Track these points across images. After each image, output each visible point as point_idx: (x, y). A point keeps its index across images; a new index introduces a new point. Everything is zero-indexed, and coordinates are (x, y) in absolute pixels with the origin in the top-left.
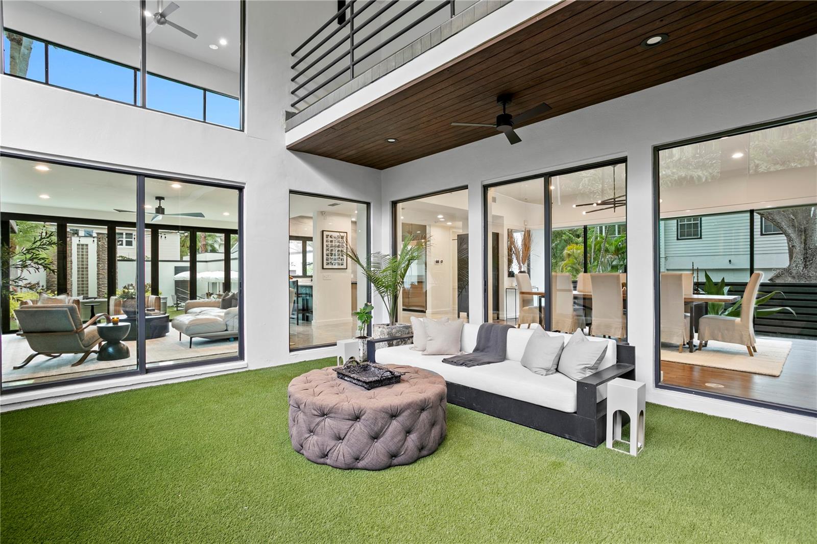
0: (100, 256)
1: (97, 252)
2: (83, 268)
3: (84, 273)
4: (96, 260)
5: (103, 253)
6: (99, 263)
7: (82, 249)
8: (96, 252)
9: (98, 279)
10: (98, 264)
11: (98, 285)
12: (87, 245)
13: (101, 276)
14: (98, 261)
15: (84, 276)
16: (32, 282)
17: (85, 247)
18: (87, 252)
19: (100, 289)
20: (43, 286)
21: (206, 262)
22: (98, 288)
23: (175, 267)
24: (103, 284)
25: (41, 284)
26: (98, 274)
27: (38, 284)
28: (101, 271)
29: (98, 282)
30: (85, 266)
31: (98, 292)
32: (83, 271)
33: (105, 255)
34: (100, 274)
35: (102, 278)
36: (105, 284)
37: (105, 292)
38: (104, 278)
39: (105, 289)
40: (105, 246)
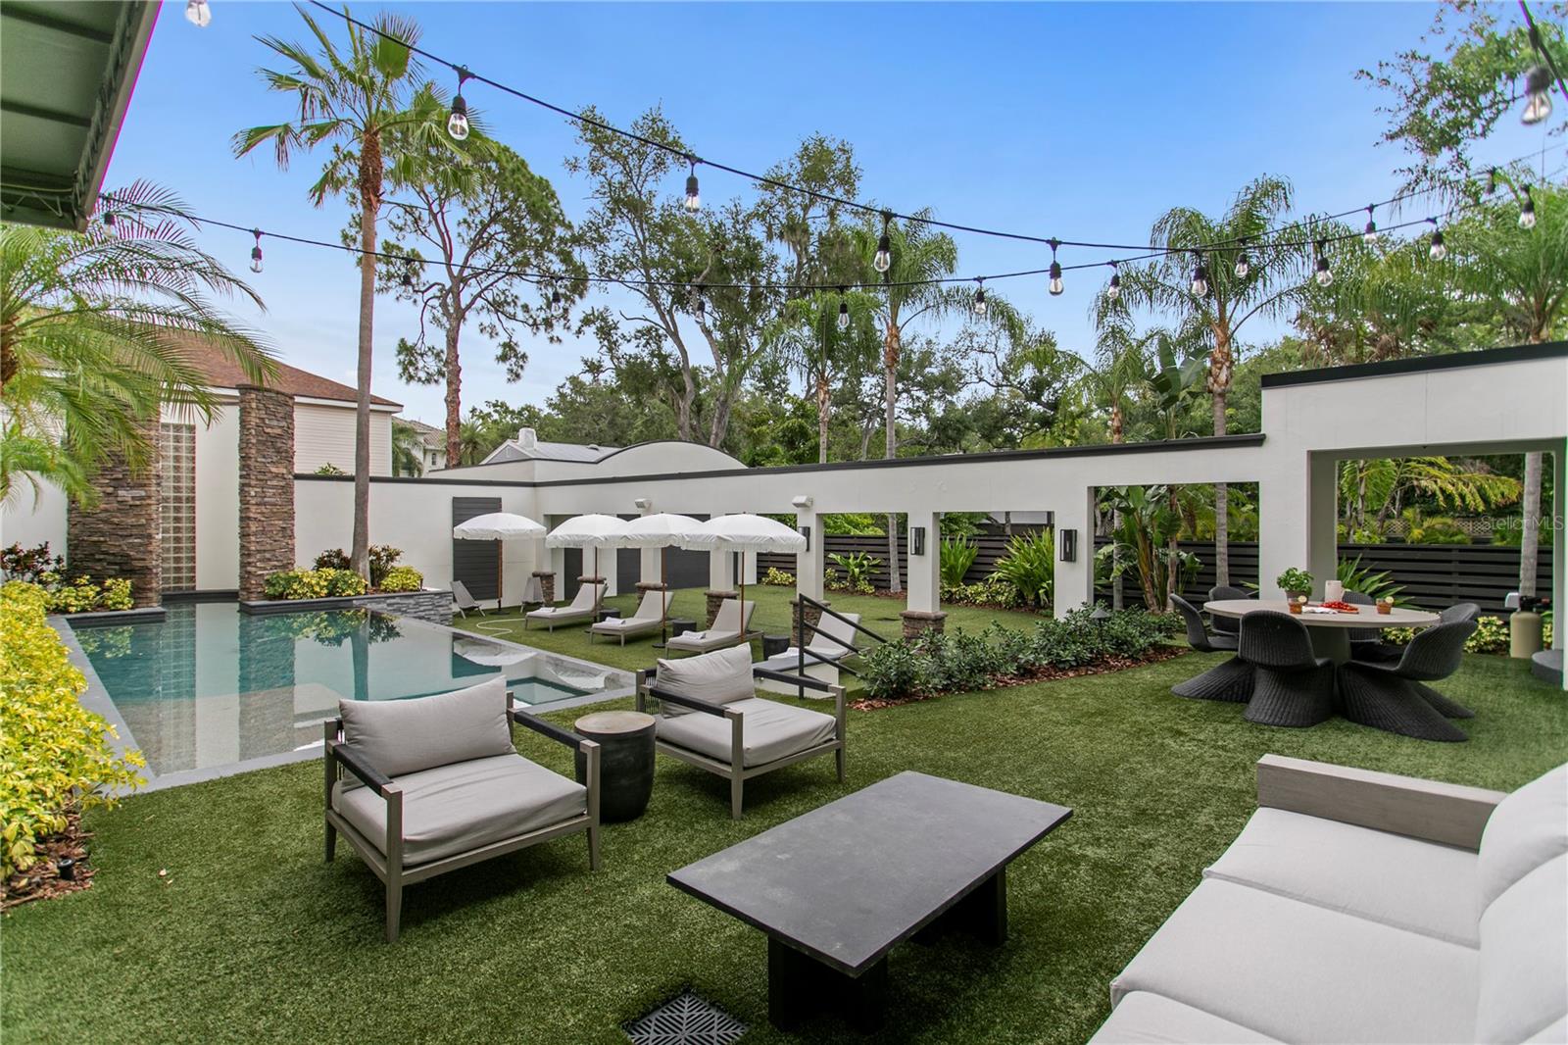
0: (252, 463)
1: (241, 449)
3: (184, 514)
4: (238, 473)
5: (258, 451)
6: (249, 485)
8: (237, 449)
9: (244, 535)
10: (243, 486)
11: (242, 555)
12: (190, 428)
13: (253, 527)
14: (241, 477)
15: (183, 525)
16: (20, 547)
17: (185, 434)
18: (193, 450)
19: (249, 569)
20: (59, 560)
21: (534, 485)
22: (243, 565)
23: (455, 500)
24: (259, 551)
25: (53, 555)
26: (242, 519)
27: (43, 552)
28: (253, 509)
29: (242, 547)
30: (184, 495)
31: (241, 578)
32: (177, 509)
33: (264, 457)
34: (249, 518)
35: (255, 534)
36: (265, 551)
37: (266, 578)
38: (263, 532)
39: (265, 569)
40: (268, 430)
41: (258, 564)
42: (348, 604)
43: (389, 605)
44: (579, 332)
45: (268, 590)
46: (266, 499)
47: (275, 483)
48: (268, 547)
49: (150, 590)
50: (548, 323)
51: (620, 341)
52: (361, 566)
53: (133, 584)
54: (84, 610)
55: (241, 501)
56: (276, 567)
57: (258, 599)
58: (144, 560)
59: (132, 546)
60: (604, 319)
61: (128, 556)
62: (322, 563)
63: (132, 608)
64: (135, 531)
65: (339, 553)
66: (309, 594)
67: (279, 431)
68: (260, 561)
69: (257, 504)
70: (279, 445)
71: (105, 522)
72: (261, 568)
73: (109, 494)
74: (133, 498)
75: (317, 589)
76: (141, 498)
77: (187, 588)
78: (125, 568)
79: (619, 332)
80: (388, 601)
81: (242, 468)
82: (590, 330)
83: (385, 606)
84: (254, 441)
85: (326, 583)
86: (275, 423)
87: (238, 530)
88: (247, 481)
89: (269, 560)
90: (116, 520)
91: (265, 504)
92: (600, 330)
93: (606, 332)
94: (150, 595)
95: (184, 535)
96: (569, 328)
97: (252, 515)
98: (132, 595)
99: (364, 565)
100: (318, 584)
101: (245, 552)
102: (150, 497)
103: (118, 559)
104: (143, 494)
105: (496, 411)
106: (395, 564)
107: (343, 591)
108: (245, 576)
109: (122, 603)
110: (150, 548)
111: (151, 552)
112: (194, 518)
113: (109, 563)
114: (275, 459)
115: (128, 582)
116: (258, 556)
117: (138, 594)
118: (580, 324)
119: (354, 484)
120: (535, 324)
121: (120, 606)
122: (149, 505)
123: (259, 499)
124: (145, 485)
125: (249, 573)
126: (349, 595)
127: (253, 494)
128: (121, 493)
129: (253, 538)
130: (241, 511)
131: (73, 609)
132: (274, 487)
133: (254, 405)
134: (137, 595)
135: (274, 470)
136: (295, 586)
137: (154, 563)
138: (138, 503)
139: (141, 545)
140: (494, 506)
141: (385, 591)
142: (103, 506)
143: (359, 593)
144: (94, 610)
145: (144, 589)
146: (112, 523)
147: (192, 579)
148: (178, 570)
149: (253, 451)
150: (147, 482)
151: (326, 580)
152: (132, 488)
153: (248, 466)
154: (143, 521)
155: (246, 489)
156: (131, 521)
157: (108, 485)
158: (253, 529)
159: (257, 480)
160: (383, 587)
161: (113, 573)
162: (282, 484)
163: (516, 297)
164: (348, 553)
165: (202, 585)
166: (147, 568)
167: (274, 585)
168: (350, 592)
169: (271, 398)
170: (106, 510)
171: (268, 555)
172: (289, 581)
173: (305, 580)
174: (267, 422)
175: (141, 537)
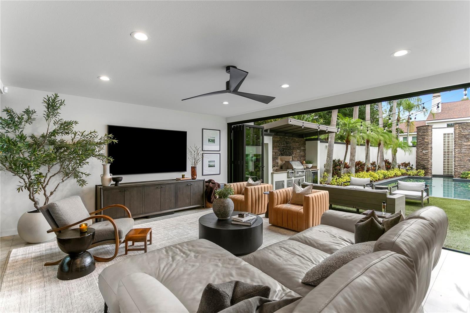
2: (448, 152)
3: (450, 156)
5: (459, 139)
7: (448, 137)
9: (455, 161)
11: (454, 166)
12: (452, 134)
14: (454, 146)
19: (455, 170)
20: (412, 165)
24: (459, 165)
27: (409, 163)
28: (457, 154)
29: (454, 164)
33: (461, 141)
34: (456, 157)
35: (458, 161)
36: (461, 165)
37: (461, 173)
38: (461, 160)
39: (461, 170)
40: (462, 133)
41: (458, 169)
46: (461, 152)
48: (463, 164)
54: (414, 175)
55: (454, 152)
56: (466, 170)
57: (459, 178)
58: (427, 166)
59: (425, 163)
61: (424, 165)
63: (424, 176)
64: (426, 160)
67: (466, 133)
68: (459, 168)
69: (458, 153)
70: (467, 137)
71: (421, 157)
72: (459, 170)
73: (421, 152)
74: (426, 152)
76: (427, 152)
78: (424, 167)
84: (458, 137)
90: (422, 157)
91: (462, 153)
94: (429, 174)
98: (425, 173)
101: (456, 166)
102: (429, 152)
103: (423, 166)
104: (427, 151)
109: (421, 175)
110: (429, 163)
113: (421, 166)
114: (466, 141)
115: (424, 171)
116: (459, 167)
117: (426, 174)
121: (421, 176)
122: (429, 154)
123: (459, 152)
124: (428, 150)
125: (455, 171)
128: (423, 151)
131: (411, 175)
132: (465, 148)
135: (464, 144)
137: (430, 167)
138: (426, 153)
139: (427, 163)
142: (420, 154)
144: (416, 176)
145: (427, 173)
146: (422, 158)
148: (448, 169)
149: (457, 139)
152: (425, 150)
153: (457, 143)
154: (427, 157)
155: (455, 149)
156: (425, 157)
157: (421, 150)
158: (457, 160)
159: (458, 147)
161: (421, 168)
166: (428, 168)
167: (463, 175)
169: (464, 125)
170: (421, 155)
171: (462, 167)
174: (462, 131)
175: (427, 161)
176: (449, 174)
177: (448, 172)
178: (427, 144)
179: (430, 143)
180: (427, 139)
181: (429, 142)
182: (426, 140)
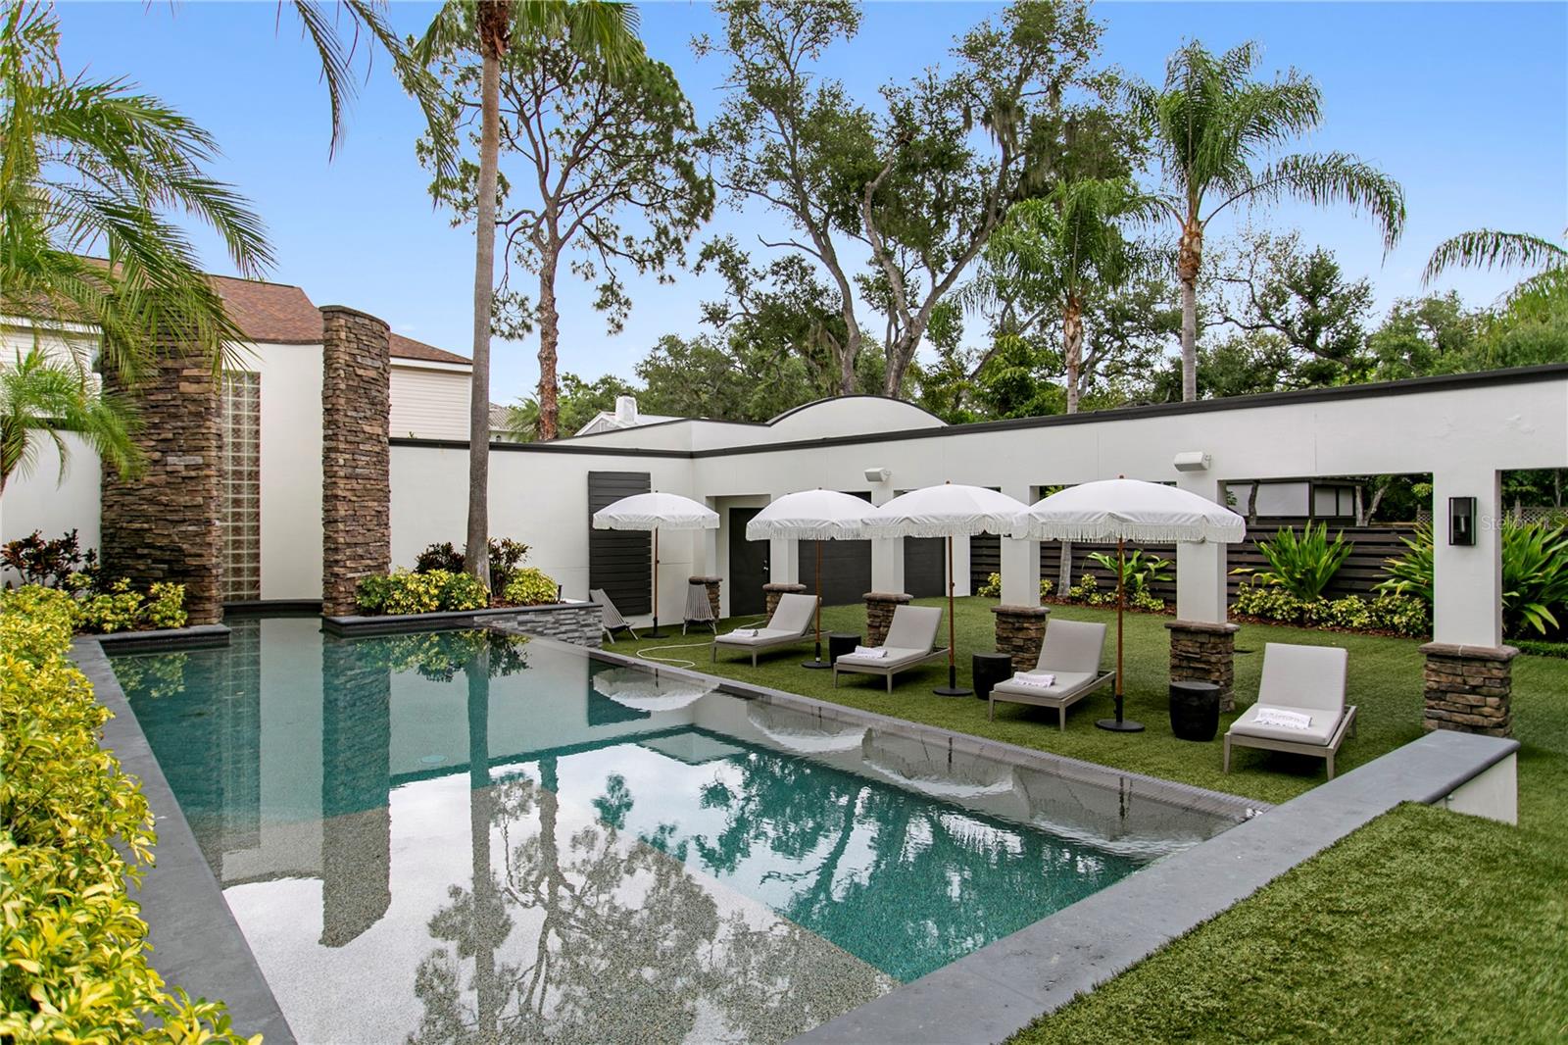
0: (340, 417)
1: (325, 399)
3: (245, 496)
4: (321, 433)
5: (348, 401)
6: (336, 450)
8: (320, 398)
9: (329, 522)
10: (328, 451)
11: (326, 550)
12: (255, 377)
13: (342, 510)
14: (326, 438)
15: (244, 510)
16: (40, 537)
17: (247, 385)
18: (257, 406)
19: (336, 570)
20: (90, 556)
21: (692, 455)
22: (328, 564)
23: (592, 475)
24: (348, 545)
25: (82, 549)
26: (326, 498)
27: (69, 543)
28: (341, 483)
29: (327, 538)
30: (246, 468)
31: (326, 582)
32: (237, 489)
33: (355, 410)
34: (336, 497)
35: (344, 521)
36: (356, 545)
37: (357, 583)
38: (354, 517)
39: (356, 570)
40: (360, 372)
41: (348, 563)
42: (465, 622)
43: (520, 623)
44: (699, 268)
45: (365, 602)
46: (358, 471)
47: (368, 447)
48: (360, 540)
49: (209, 599)
50: (659, 259)
51: (751, 278)
52: (479, 566)
53: (186, 591)
54: (122, 628)
55: (325, 472)
56: (369, 568)
57: (348, 613)
58: (201, 556)
59: (185, 535)
60: (728, 252)
61: (180, 550)
62: (426, 564)
63: (185, 626)
64: (189, 515)
65: (448, 549)
66: (415, 607)
67: (373, 374)
68: (350, 558)
69: (346, 477)
70: (374, 393)
71: (152, 501)
72: (351, 570)
73: (155, 462)
74: (187, 467)
75: (426, 599)
76: (198, 467)
77: (250, 597)
78: (176, 567)
79: (750, 267)
80: (521, 618)
81: (328, 425)
82: (712, 265)
83: (515, 624)
84: (342, 387)
85: (436, 592)
86: (369, 362)
87: (321, 514)
88: (333, 444)
89: (362, 557)
90: (164, 499)
91: (356, 477)
92: (723, 265)
93: (733, 267)
94: (208, 606)
95: (245, 524)
96: (684, 264)
97: (340, 493)
98: (185, 606)
99: (483, 566)
100: (427, 592)
101: (331, 546)
102: (208, 466)
103: (167, 555)
104: (200, 460)
105: (566, 385)
106: (518, 565)
107: (460, 603)
108: (331, 580)
109: (173, 618)
110: (209, 539)
111: (210, 544)
112: (258, 500)
113: (155, 561)
114: (368, 414)
115: (181, 588)
116: (348, 552)
117: (193, 604)
118: (700, 258)
119: (468, 453)
120: (641, 261)
121: (171, 623)
122: (208, 476)
123: (350, 470)
124: (202, 449)
125: (337, 575)
126: (467, 609)
127: (341, 462)
128: (171, 459)
129: (341, 526)
130: (325, 487)
131: (108, 627)
132: (367, 453)
133: (343, 335)
134: (192, 607)
135: (367, 429)
136: (397, 595)
137: (214, 560)
138: (193, 474)
139: (197, 534)
140: (640, 484)
141: (512, 603)
142: (147, 479)
143: (480, 607)
144: (136, 628)
145: (201, 598)
146: (160, 503)
147: (256, 585)
148: (237, 572)
149: (342, 401)
150: (204, 443)
151: (436, 587)
152: (186, 452)
153: (335, 423)
154: (200, 500)
155: (333, 455)
156: (185, 499)
157: (154, 449)
158: (342, 513)
159: (347, 442)
160: (509, 598)
161: (160, 574)
162: (377, 449)
163: (617, 228)
164: (459, 549)
165: (267, 594)
166: (204, 567)
167: (368, 594)
168: (468, 604)
169: (361, 326)
170: (151, 485)
171: (360, 551)
172: (388, 588)
173: (409, 586)
174: (359, 360)
175: (197, 523)
176: (240, 598)
177: (238, 586)
178: (198, 414)
179: (213, 405)
180: (198, 380)
181: (208, 400)
182: (185, 387)
